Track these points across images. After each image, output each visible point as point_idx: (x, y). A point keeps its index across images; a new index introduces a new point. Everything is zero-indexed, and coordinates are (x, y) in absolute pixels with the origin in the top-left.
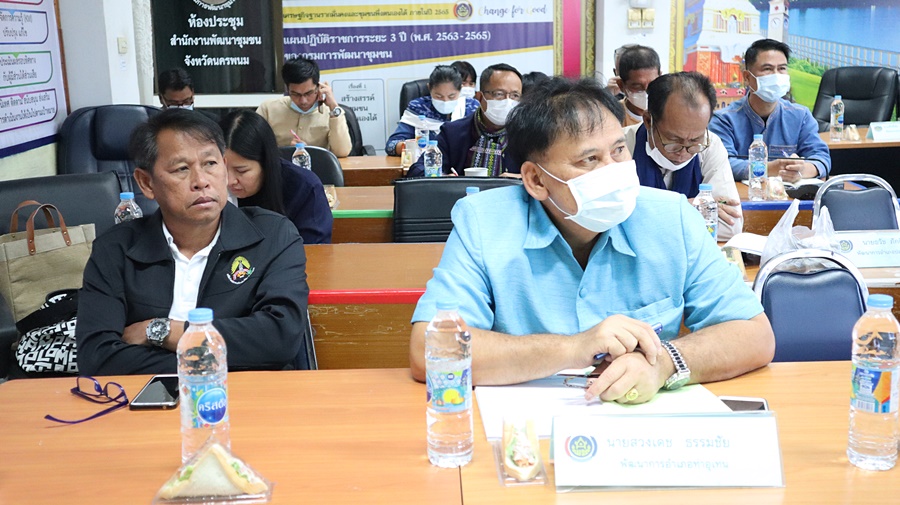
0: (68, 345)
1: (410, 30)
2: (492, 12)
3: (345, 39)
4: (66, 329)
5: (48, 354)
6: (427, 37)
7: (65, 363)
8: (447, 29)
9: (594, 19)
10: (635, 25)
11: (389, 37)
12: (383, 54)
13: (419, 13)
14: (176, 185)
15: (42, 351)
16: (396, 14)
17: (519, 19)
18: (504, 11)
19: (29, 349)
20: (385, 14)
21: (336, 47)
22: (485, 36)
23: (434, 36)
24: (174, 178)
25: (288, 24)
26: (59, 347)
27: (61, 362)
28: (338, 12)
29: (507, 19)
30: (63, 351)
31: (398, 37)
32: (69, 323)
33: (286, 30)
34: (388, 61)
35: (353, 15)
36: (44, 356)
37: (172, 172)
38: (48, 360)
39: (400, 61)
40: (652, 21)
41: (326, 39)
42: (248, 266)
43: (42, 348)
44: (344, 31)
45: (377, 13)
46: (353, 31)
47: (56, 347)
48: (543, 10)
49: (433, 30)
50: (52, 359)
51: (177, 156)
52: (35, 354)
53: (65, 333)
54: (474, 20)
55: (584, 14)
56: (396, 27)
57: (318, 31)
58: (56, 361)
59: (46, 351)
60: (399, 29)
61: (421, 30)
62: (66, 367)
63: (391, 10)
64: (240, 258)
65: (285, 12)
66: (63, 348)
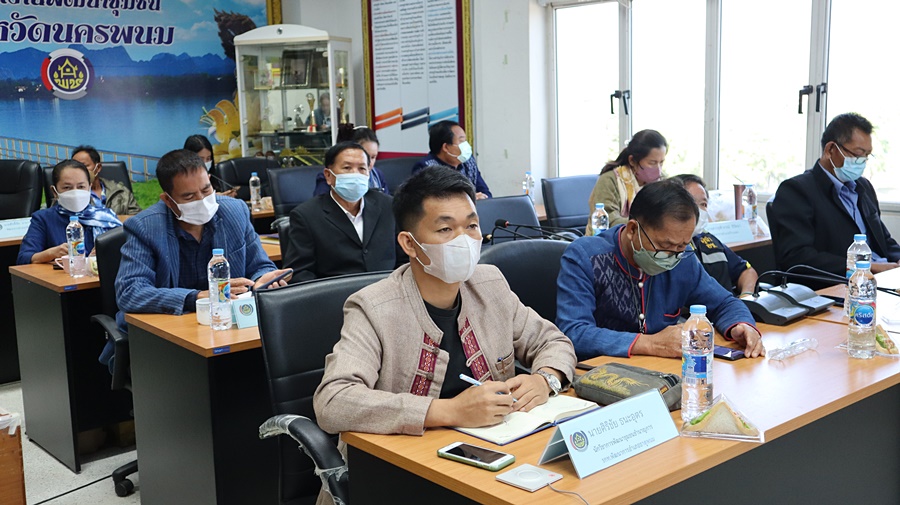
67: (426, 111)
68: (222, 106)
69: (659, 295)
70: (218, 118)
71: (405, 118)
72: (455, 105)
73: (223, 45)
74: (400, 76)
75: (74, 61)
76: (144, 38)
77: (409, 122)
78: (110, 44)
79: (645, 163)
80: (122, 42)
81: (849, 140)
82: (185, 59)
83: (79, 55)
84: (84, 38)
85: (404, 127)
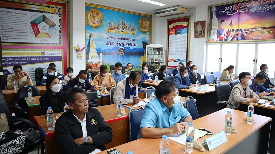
0: (16, 146)
1: (31, 57)
2: (49, 54)
3: (15, 59)
4: (16, 142)
5: (11, 150)
6: (35, 59)
7: (16, 151)
8: (40, 57)
9: (69, 56)
10: (79, 57)
11: (26, 59)
12: (25, 63)
13: (33, 54)
14: (81, 105)
15: (9, 150)
16: (28, 54)
17: (55, 55)
18: (52, 54)
19: (4, 150)
20: (25, 54)
21: (14, 61)
22: (48, 59)
23: (37, 59)
24: (81, 104)
25: (3, 56)
26: (14, 147)
27: (15, 151)
28: (14, 53)
29: (52, 55)
30: (15, 148)
31: (28, 59)
32: (16, 141)
33: (3, 57)
34: (26, 64)
35: (18, 54)
36: (10, 151)
37: (80, 103)
38: (12, 151)
39: (29, 64)
40: (82, 57)
41: (11, 59)
42: (95, 121)
43: (8, 149)
44: (15, 58)
45: (23, 54)
46: (18, 58)
47: (12, 147)
48: (60, 54)
49: (36, 57)
50: (13, 151)
51: (82, 99)
52: (7, 151)
53: (16, 143)
54: (46, 55)
55: (68, 55)
56: (28, 57)
57: (8, 57)
58: (14, 151)
59: (10, 150)
60: (29, 57)
61: (34, 57)
62: (17, 152)
63: (27, 53)
64: (92, 119)
65: (2, 53)
66: (15, 147)
67: (180, 59)
68: (142, 57)
69: (258, 88)
70: (142, 59)
71: (175, 60)
72: (186, 59)
73: (143, 47)
74: (174, 53)
75: (123, 49)
76: (132, 45)
77: (175, 61)
78: (128, 46)
79: (231, 70)
80: (129, 46)
81: (265, 67)
82: (138, 49)
83: (123, 48)
84: (124, 45)
85: (174, 62)
